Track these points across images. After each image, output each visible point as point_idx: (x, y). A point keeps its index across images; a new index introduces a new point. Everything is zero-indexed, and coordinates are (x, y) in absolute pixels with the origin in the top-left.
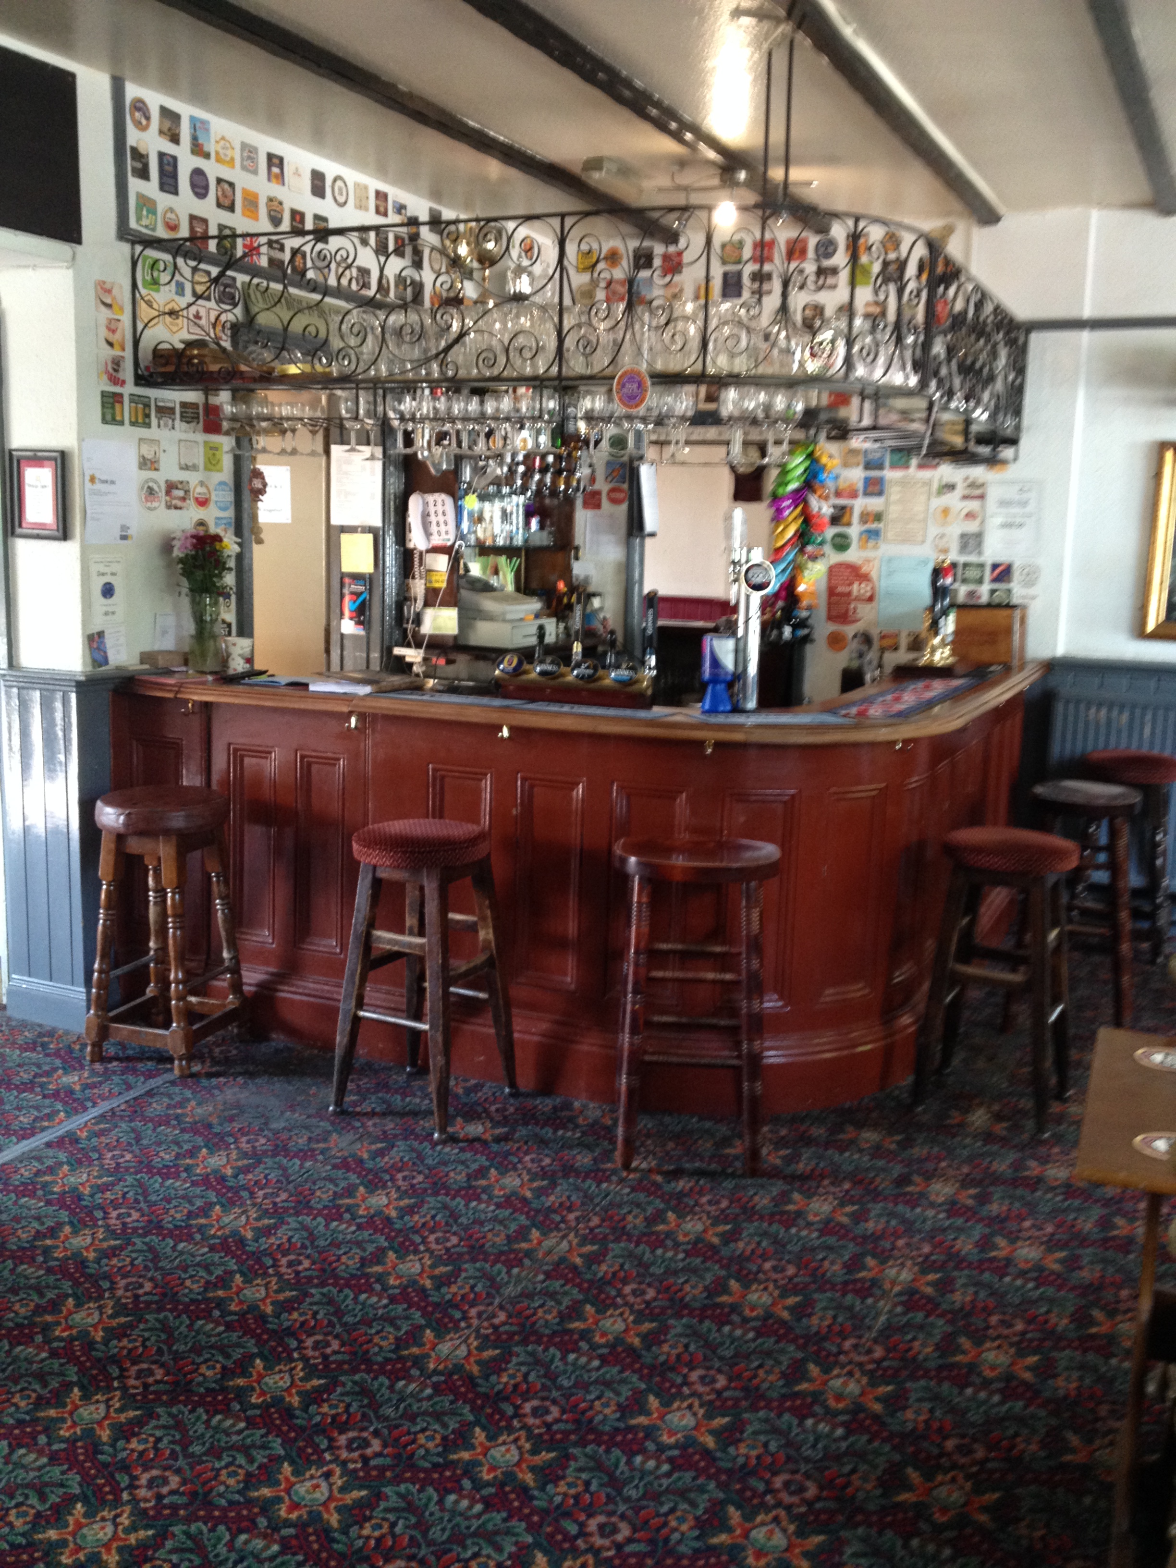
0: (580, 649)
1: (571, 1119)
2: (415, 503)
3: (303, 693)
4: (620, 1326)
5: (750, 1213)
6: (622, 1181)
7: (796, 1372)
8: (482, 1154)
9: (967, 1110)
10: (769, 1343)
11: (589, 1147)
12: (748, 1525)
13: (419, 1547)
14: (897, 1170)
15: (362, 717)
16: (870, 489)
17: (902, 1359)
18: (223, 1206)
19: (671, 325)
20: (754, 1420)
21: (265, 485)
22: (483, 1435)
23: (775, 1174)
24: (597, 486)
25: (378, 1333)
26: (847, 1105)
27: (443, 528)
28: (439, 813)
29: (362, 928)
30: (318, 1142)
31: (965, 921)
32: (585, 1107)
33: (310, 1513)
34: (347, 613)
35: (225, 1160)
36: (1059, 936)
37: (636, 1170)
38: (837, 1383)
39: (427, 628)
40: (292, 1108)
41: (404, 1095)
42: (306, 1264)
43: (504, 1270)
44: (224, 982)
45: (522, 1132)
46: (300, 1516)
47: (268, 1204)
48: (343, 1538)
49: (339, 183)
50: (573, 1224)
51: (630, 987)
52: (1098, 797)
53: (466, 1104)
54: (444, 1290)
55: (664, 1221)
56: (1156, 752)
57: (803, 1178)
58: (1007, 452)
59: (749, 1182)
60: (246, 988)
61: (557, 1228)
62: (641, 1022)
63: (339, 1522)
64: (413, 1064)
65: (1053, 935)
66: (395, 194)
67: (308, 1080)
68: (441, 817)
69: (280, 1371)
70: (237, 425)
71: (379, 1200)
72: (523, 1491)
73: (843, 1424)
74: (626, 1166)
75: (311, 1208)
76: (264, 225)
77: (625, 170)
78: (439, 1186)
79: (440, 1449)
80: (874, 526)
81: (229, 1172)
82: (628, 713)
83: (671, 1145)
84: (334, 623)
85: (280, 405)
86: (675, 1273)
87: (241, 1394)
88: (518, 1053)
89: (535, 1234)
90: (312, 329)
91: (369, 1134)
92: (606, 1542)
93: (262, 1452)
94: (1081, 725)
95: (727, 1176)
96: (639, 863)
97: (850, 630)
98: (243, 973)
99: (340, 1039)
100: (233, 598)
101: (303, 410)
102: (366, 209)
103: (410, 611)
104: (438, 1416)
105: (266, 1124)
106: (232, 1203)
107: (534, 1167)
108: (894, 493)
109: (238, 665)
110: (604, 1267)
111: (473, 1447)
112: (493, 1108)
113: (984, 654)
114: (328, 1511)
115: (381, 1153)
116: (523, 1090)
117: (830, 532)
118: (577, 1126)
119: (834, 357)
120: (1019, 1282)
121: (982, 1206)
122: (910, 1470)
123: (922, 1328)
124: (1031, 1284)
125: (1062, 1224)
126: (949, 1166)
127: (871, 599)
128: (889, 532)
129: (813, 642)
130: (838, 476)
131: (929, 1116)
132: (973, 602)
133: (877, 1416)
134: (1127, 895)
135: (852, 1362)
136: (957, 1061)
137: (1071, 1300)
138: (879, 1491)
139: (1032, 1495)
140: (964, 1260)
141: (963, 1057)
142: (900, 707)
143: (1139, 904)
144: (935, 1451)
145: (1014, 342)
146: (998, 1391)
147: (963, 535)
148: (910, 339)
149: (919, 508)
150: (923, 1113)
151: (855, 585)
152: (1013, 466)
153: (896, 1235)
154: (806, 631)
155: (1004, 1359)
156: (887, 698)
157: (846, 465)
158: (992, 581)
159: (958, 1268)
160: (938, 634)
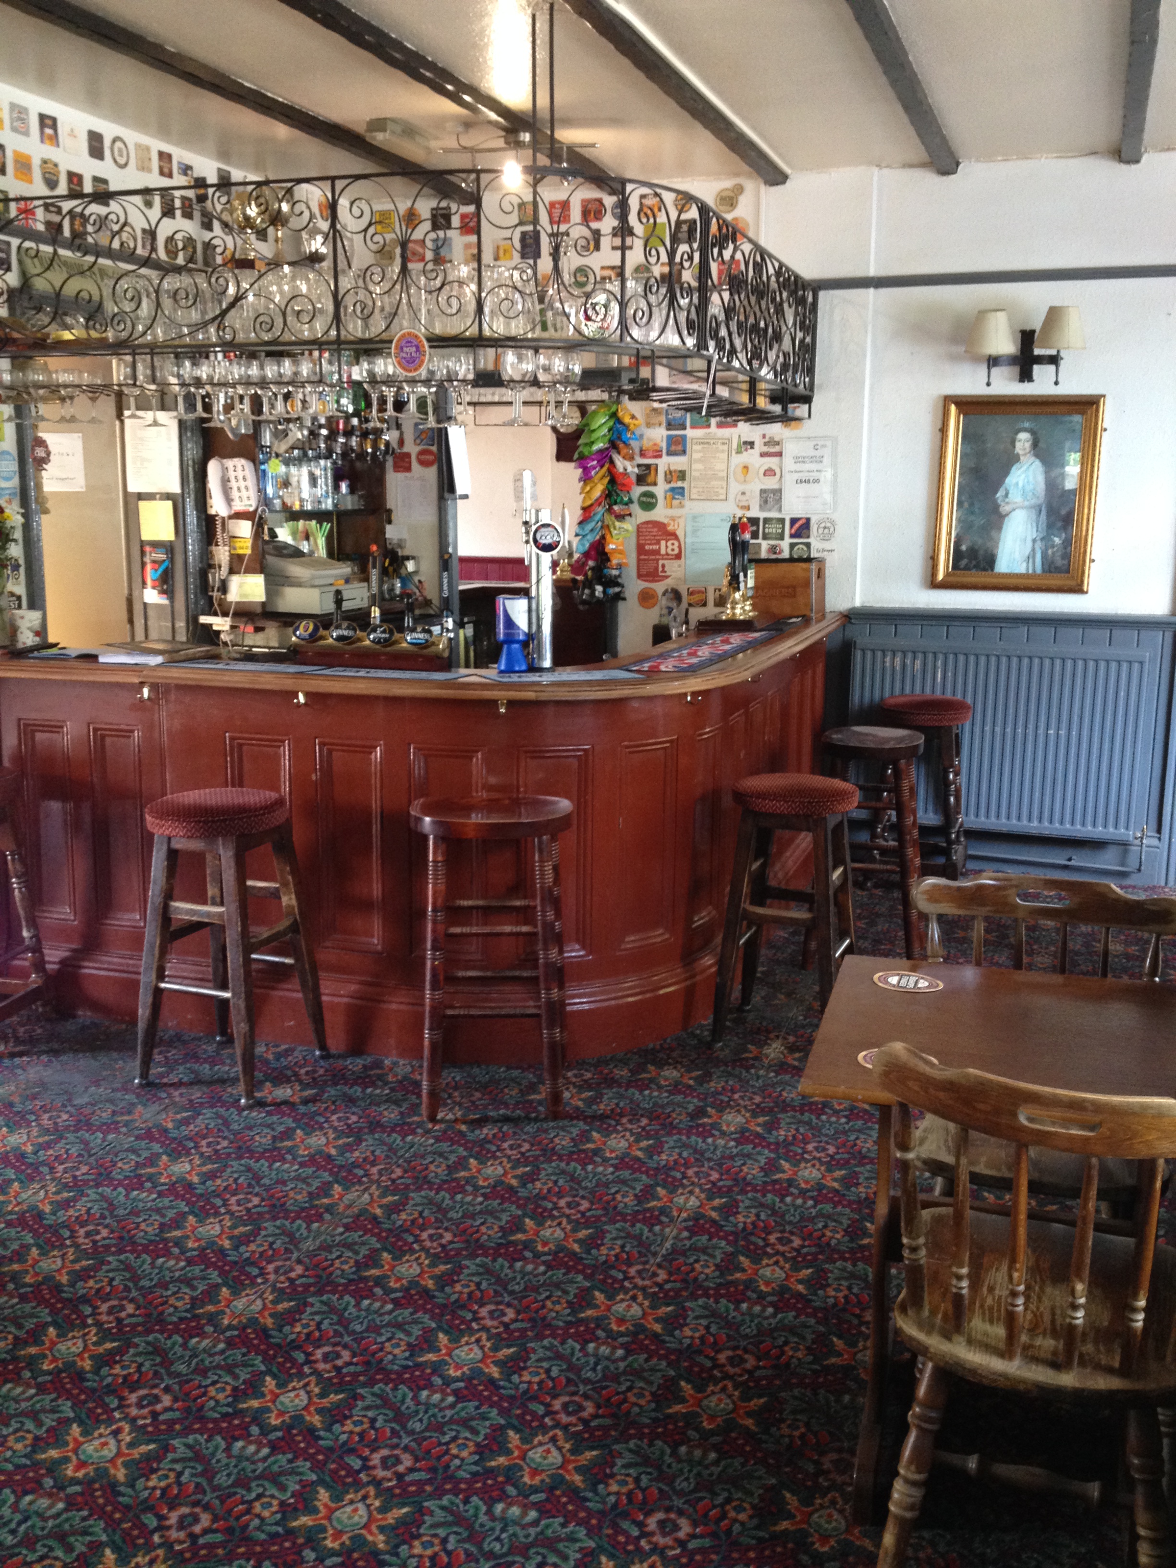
0: (378, 614)
1: (380, 1077)
2: (213, 468)
3: (93, 665)
4: (416, 1270)
5: (549, 1153)
6: (428, 1132)
7: (584, 1299)
8: (289, 1115)
9: (762, 1044)
10: (559, 1274)
11: (397, 1103)
12: (525, 1447)
13: (204, 1492)
14: (693, 1103)
15: (154, 687)
16: (673, 448)
17: (684, 1281)
18: (22, 1182)
19: (447, 287)
20: (538, 1349)
21: (48, 453)
22: (274, 1382)
23: (577, 1115)
24: (406, 449)
25: (174, 1294)
26: (651, 1046)
27: (244, 494)
28: (238, 781)
29: (159, 900)
30: (122, 1114)
31: (755, 866)
32: (395, 1064)
33: (97, 1470)
34: (149, 582)
35: (25, 1137)
36: (845, 874)
37: (442, 1121)
38: (620, 1308)
39: (234, 595)
40: (97, 1084)
41: (213, 1064)
42: (105, 1233)
43: (304, 1225)
44: (26, 960)
45: (332, 1091)
46: (87, 1474)
47: (68, 1178)
48: (129, 1491)
49: (118, 144)
50: (376, 1177)
51: (429, 945)
52: (888, 740)
53: (275, 1069)
54: (243, 1249)
55: (466, 1168)
56: (949, 695)
57: (603, 1117)
58: (801, 410)
59: (551, 1124)
60: (49, 967)
61: (360, 1182)
62: (441, 978)
63: (126, 1475)
64: (223, 1033)
65: (836, 874)
66: (180, 154)
67: (115, 1055)
68: (241, 785)
69: (74, 1337)
70: (14, 393)
71: (181, 1168)
72: (311, 1433)
73: (622, 1346)
74: (432, 1118)
75: (113, 1179)
76: (41, 189)
77: (409, 131)
78: (243, 1150)
79: (230, 1399)
80: (680, 484)
81: (29, 1148)
82: (424, 675)
83: (478, 1095)
84: (136, 593)
85: (57, 372)
86: (473, 1216)
87: (32, 1362)
88: (328, 1016)
89: (337, 1189)
90: (85, 295)
91: (174, 1104)
92: (388, 1474)
93: (50, 1416)
94: (878, 673)
95: (529, 1119)
96: (433, 823)
97: (659, 587)
98: (46, 951)
99: (143, 1012)
100: (22, 570)
101: (80, 377)
102: (150, 170)
103: (214, 578)
104: (230, 1369)
105: (70, 1100)
106: (31, 1179)
107: (341, 1126)
108: (696, 451)
109: (27, 639)
110: (404, 1216)
111: (263, 1395)
112: (303, 1071)
113: (783, 607)
114: (115, 1466)
115: (186, 1122)
116: (333, 1051)
117: (637, 491)
118: (386, 1083)
119: (609, 319)
120: (799, 1201)
121: (770, 1133)
122: (683, 1383)
123: (704, 1250)
124: (810, 1203)
125: (844, 1144)
126: (742, 1098)
127: (678, 557)
128: (694, 491)
129: (624, 599)
130: (641, 436)
131: (727, 1051)
132: (774, 557)
133: (656, 1335)
134: (916, 832)
135: (636, 1286)
136: (757, 998)
137: (846, 1215)
138: (653, 1405)
139: (795, 1398)
140: (749, 1184)
141: (763, 994)
142: (694, 660)
143: (932, 841)
144: (709, 1364)
145: (802, 301)
146: (772, 1304)
147: (763, 491)
148: (684, 302)
149: (720, 466)
150: (722, 1049)
151: (663, 543)
152: (807, 424)
153: (687, 1165)
154: (617, 590)
155: (780, 1274)
156: (685, 652)
157: (649, 425)
158: (792, 536)
159: (743, 1192)
160: (738, 589)
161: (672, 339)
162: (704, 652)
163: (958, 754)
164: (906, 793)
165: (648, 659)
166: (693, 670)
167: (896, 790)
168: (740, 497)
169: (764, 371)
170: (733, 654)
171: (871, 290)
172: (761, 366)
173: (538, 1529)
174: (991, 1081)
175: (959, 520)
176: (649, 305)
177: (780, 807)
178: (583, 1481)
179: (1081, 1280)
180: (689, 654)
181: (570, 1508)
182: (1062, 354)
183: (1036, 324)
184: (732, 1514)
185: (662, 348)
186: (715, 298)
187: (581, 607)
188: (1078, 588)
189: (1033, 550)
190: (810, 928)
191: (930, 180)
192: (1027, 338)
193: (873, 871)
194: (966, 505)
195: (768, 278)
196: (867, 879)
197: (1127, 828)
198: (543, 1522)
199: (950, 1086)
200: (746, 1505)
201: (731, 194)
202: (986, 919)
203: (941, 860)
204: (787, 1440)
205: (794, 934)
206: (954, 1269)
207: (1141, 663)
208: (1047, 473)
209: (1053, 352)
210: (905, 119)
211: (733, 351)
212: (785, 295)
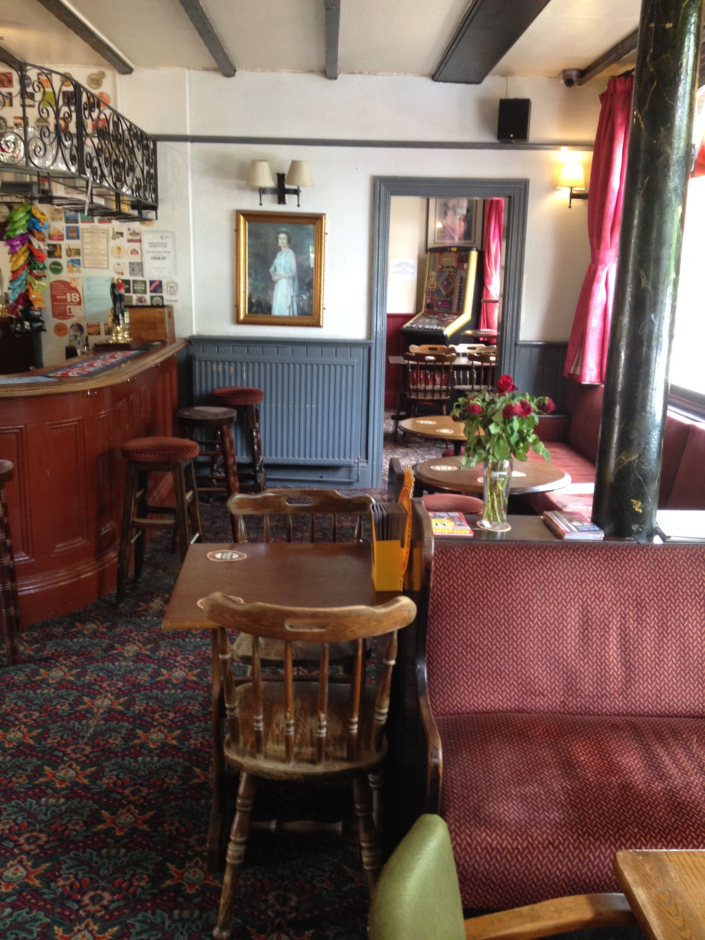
5: (11, 686)
7: (37, 772)
9: (148, 602)
10: (20, 760)
14: (106, 642)
16: (71, 234)
17: (102, 750)
23: (30, 659)
26: (77, 611)
31: (139, 494)
36: (194, 495)
38: (61, 774)
52: (217, 414)
56: (251, 386)
57: (47, 659)
58: (151, 214)
59: (11, 668)
65: (188, 496)
73: (63, 796)
80: (77, 257)
94: (209, 373)
97: (68, 323)
108: (86, 237)
113: (148, 335)
117: (49, 261)
119: (17, 151)
120: (173, 691)
121: (154, 654)
122: (103, 812)
123: (114, 730)
124: (179, 691)
125: (199, 654)
126: (137, 635)
127: (79, 303)
128: (86, 261)
129: (45, 330)
130: (49, 226)
131: (127, 608)
132: (141, 304)
133: (85, 786)
134: (235, 468)
135: (71, 759)
136: (145, 574)
137: (201, 694)
138: (85, 828)
139: (172, 807)
140: (142, 686)
141: (148, 570)
142: (91, 369)
143: (246, 472)
144: (119, 797)
145: (146, 147)
146: (157, 755)
147: (131, 264)
148: (68, 143)
149: (103, 247)
150: (124, 607)
151: (68, 295)
152: (155, 223)
153: (102, 680)
154: (40, 324)
155: (162, 736)
156: (85, 364)
157: (53, 219)
158: (151, 292)
159: (139, 691)
160: (119, 324)
161: (62, 167)
162: (98, 364)
163: (258, 421)
164: (228, 444)
165: (60, 368)
166: (90, 375)
167: (222, 444)
168: (116, 266)
169: (124, 190)
170: (119, 364)
171: (189, 144)
172: (122, 186)
173: (12, 919)
174: (269, 608)
175: (249, 284)
176: (44, 144)
177: (152, 458)
178: (41, 884)
179: (324, 713)
180: (88, 365)
181: (33, 901)
182: (301, 189)
183: (285, 170)
184: (136, 883)
185: (54, 171)
186: (88, 141)
187: (17, 336)
188: (317, 324)
189: (292, 302)
190: (175, 529)
191: (219, 79)
192: (281, 178)
193: (212, 492)
194: (253, 275)
195: (123, 131)
196: (209, 497)
197: (350, 458)
198: (15, 914)
199: (247, 614)
200: (145, 876)
201: (97, 77)
202: (271, 515)
203: (252, 483)
204: (168, 833)
205: (167, 533)
206: (255, 717)
207: (353, 366)
208: (297, 258)
209: (296, 187)
210: (201, 41)
211: (103, 176)
212: (135, 143)
